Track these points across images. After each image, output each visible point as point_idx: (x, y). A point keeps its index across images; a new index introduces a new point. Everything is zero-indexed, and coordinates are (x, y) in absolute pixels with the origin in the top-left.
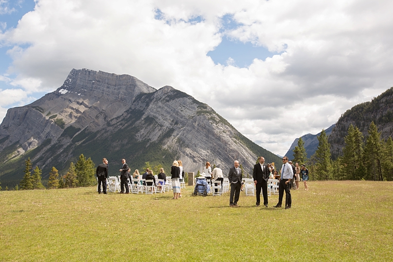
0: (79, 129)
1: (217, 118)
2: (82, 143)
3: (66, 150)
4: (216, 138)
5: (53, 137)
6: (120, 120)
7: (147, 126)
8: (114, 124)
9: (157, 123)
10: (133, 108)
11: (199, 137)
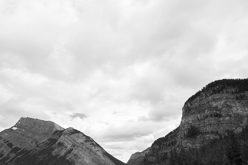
0: (21, 149)
1: (95, 143)
2: (21, 156)
3: (11, 160)
4: (94, 154)
5: (5, 153)
6: (44, 144)
7: (59, 147)
8: (41, 146)
9: (64, 146)
10: (52, 138)
11: (86, 153)
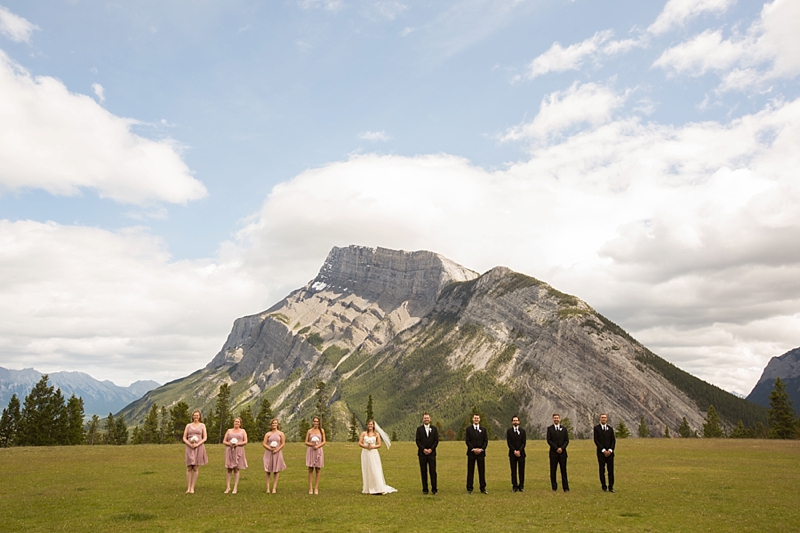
0: (348, 351)
1: (599, 321)
2: (356, 374)
4: (600, 361)
5: (306, 366)
6: (417, 331)
7: (466, 342)
8: (407, 341)
9: (484, 335)
10: (439, 310)
11: (566, 360)
